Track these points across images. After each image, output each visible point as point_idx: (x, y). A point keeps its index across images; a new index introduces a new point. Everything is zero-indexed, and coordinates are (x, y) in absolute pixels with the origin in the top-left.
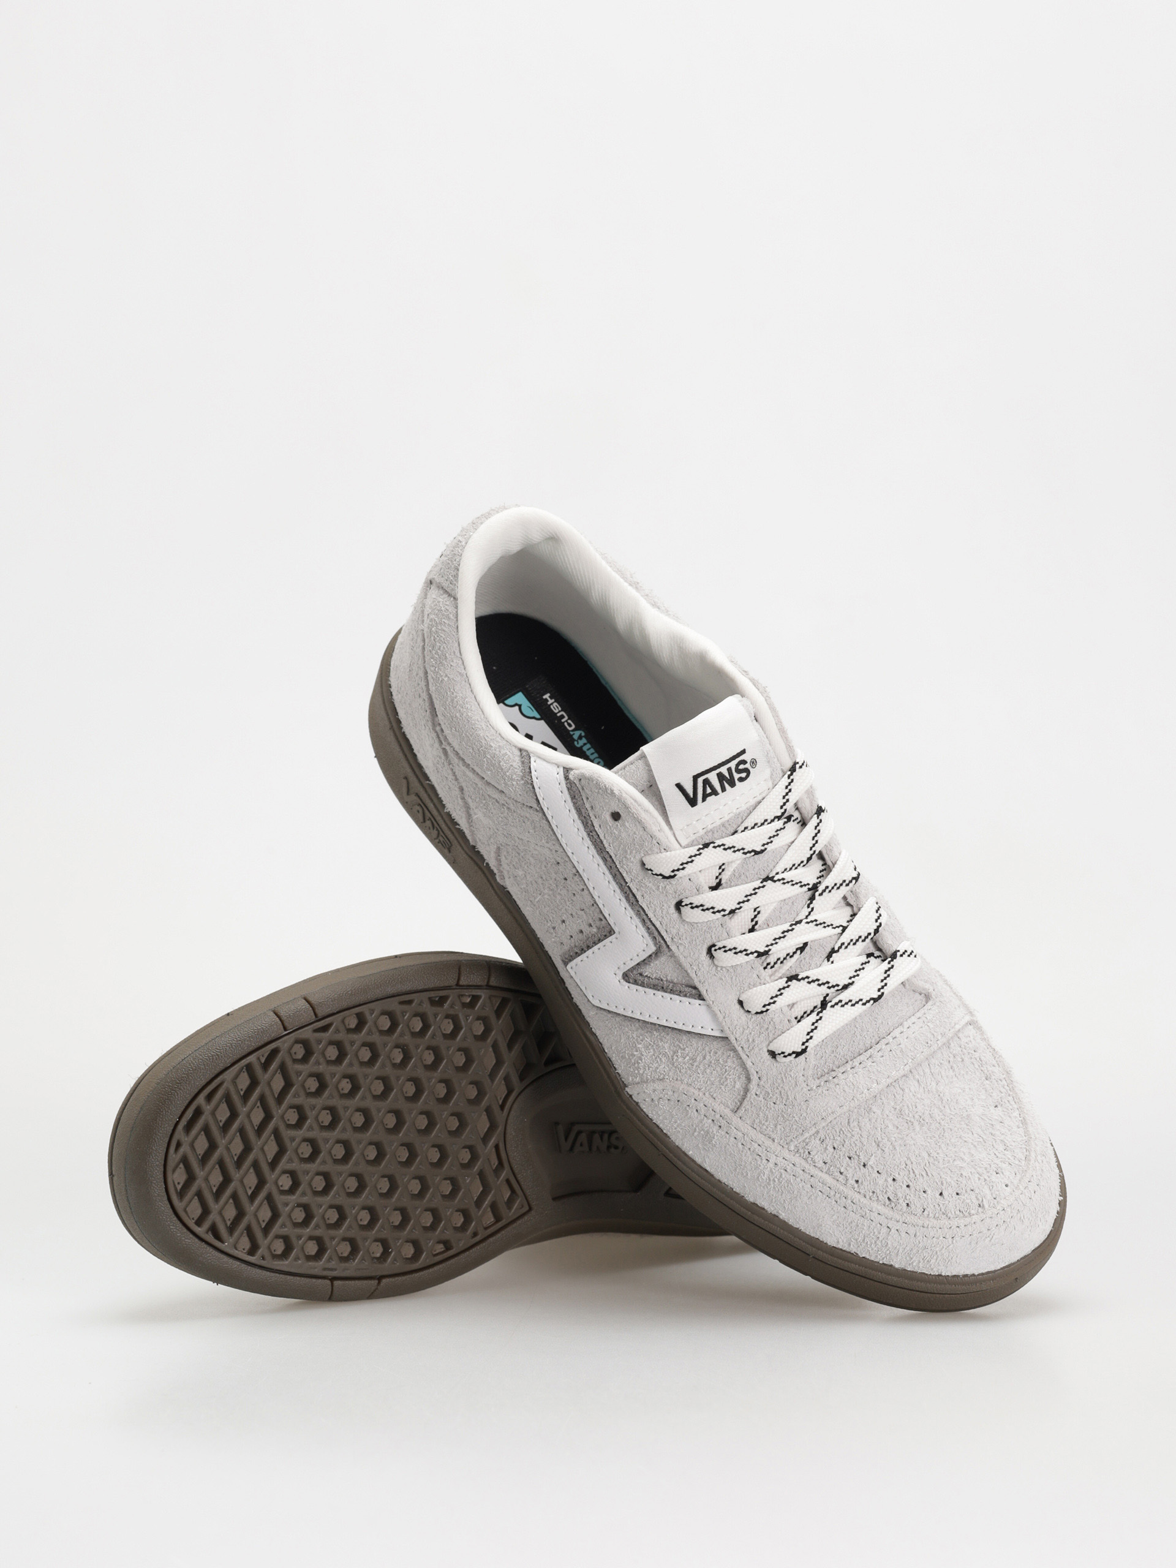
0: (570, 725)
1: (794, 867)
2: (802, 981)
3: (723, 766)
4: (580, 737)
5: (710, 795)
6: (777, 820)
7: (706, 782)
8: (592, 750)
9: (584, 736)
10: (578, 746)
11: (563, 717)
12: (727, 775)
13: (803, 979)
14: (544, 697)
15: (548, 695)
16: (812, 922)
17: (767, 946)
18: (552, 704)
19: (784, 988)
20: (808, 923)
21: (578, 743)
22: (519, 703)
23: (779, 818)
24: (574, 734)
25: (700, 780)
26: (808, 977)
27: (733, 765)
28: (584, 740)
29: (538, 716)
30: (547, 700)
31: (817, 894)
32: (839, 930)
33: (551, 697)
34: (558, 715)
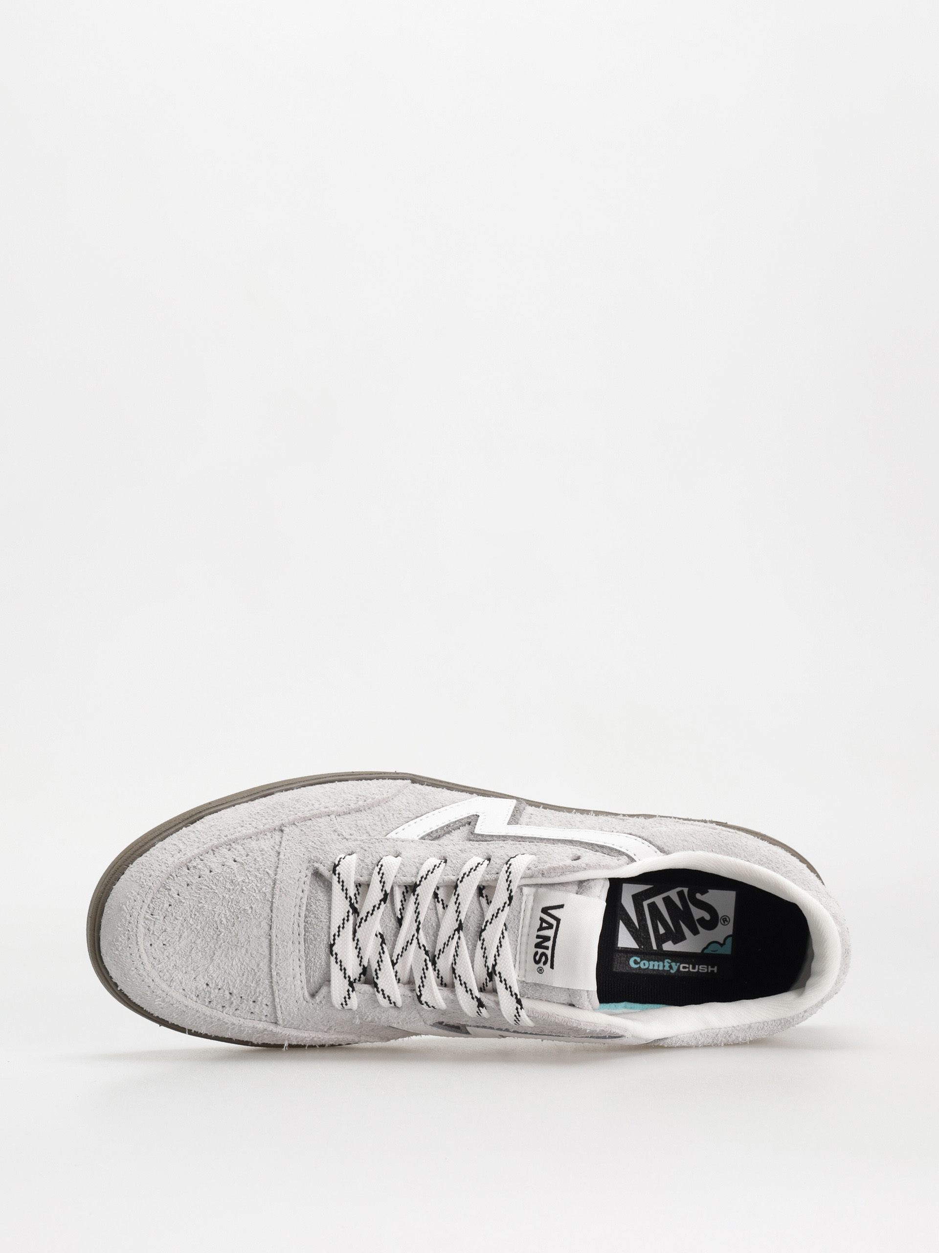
0: (684, 967)
1: (456, 955)
2: (379, 902)
3: (553, 945)
4: (671, 967)
5: (541, 925)
6: (494, 963)
7: (550, 926)
8: (656, 968)
9: (669, 970)
10: (666, 961)
11: (694, 968)
12: (546, 944)
13: (380, 904)
14: (716, 967)
15: (716, 971)
16: (412, 940)
17: (418, 895)
18: (708, 968)
19: (383, 886)
20: (414, 936)
21: (668, 962)
22: (724, 946)
23: (494, 966)
24: (676, 965)
25: (554, 923)
26: (378, 908)
27: (549, 953)
28: (667, 968)
29: (706, 951)
30: (713, 967)
31: (428, 958)
32: (394, 959)
33: (712, 971)
34: (697, 966)
